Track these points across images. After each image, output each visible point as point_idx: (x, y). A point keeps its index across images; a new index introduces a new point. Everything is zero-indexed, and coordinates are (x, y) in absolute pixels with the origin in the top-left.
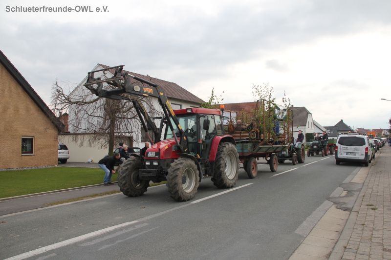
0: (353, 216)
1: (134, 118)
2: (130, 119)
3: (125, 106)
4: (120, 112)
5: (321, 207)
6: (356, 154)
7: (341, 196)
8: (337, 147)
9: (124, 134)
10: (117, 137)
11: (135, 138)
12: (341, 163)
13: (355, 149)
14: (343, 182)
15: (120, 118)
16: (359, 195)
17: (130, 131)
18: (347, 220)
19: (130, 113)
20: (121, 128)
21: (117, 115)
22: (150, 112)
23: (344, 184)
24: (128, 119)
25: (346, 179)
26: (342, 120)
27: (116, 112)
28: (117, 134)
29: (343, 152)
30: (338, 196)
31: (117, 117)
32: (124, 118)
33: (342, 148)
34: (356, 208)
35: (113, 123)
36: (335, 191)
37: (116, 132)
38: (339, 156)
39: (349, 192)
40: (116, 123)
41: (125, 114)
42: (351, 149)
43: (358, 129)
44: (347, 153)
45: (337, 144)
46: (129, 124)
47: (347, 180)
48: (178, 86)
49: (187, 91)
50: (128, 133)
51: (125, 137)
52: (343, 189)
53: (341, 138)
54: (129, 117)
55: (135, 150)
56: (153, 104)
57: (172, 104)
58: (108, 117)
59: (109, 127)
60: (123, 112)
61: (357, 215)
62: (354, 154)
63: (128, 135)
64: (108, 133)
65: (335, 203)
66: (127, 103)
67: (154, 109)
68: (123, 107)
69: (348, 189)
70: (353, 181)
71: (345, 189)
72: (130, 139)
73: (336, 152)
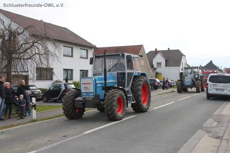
0: (224, 143)
1: (30, 58)
2: (27, 59)
3: (21, 48)
4: (17, 53)
5: (196, 135)
6: (225, 90)
7: (212, 126)
8: (208, 84)
9: (20, 73)
10: (13, 76)
11: (31, 76)
12: (211, 98)
13: (223, 86)
14: (214, 114)
15: (17, 58)
16: (228, 125)
17: (26, 70)
18: (219, 147)
19: (26, 54)
20: (18, 68)
21: (14, 55)
22: (44, 54)
23: (214, 115)
24: (24, 59)
25: (217, 111)
26: (211, 61)
27: (13, 53)
28: (14, 73)
29: (213, 88)
30: (209, 126)
31: (14, 58)
32: (20, 59)
33: (212, 85)
34: (226, 137)
35: (10, 63)
36: (207, 122)
37: (13, 72)
38: (210, 92)
39: (219, 122)
40: (12, 63)
41: (22, 55)
42: (220, 85)
43: (226, 68)
44: (217, 90)
45: (208, 82)
46: (25, 64)
47: (217, 113)
48: (70, 31)
49: (77, 36)
50: (25, 72)
51: (22, 76)
52: (213, 120)
53: (211, 76)
54: (25, 58)
55: (31, 88)
56: (48, 47)
57: (64, 46)
58: (5, 58)
59: (6, 67)
60: (20, 53)
61: (228, 143)
62: (223, 90)
63: (24, 74)
64: (5, 72)
65: (208, 132)
66: (23, 45)
67: (49, 51)
68: (19, 49)
69: (218, 120)
70: (222, 113)
71: (215, 120)
72: (26, 78)
73: (207, 88)
